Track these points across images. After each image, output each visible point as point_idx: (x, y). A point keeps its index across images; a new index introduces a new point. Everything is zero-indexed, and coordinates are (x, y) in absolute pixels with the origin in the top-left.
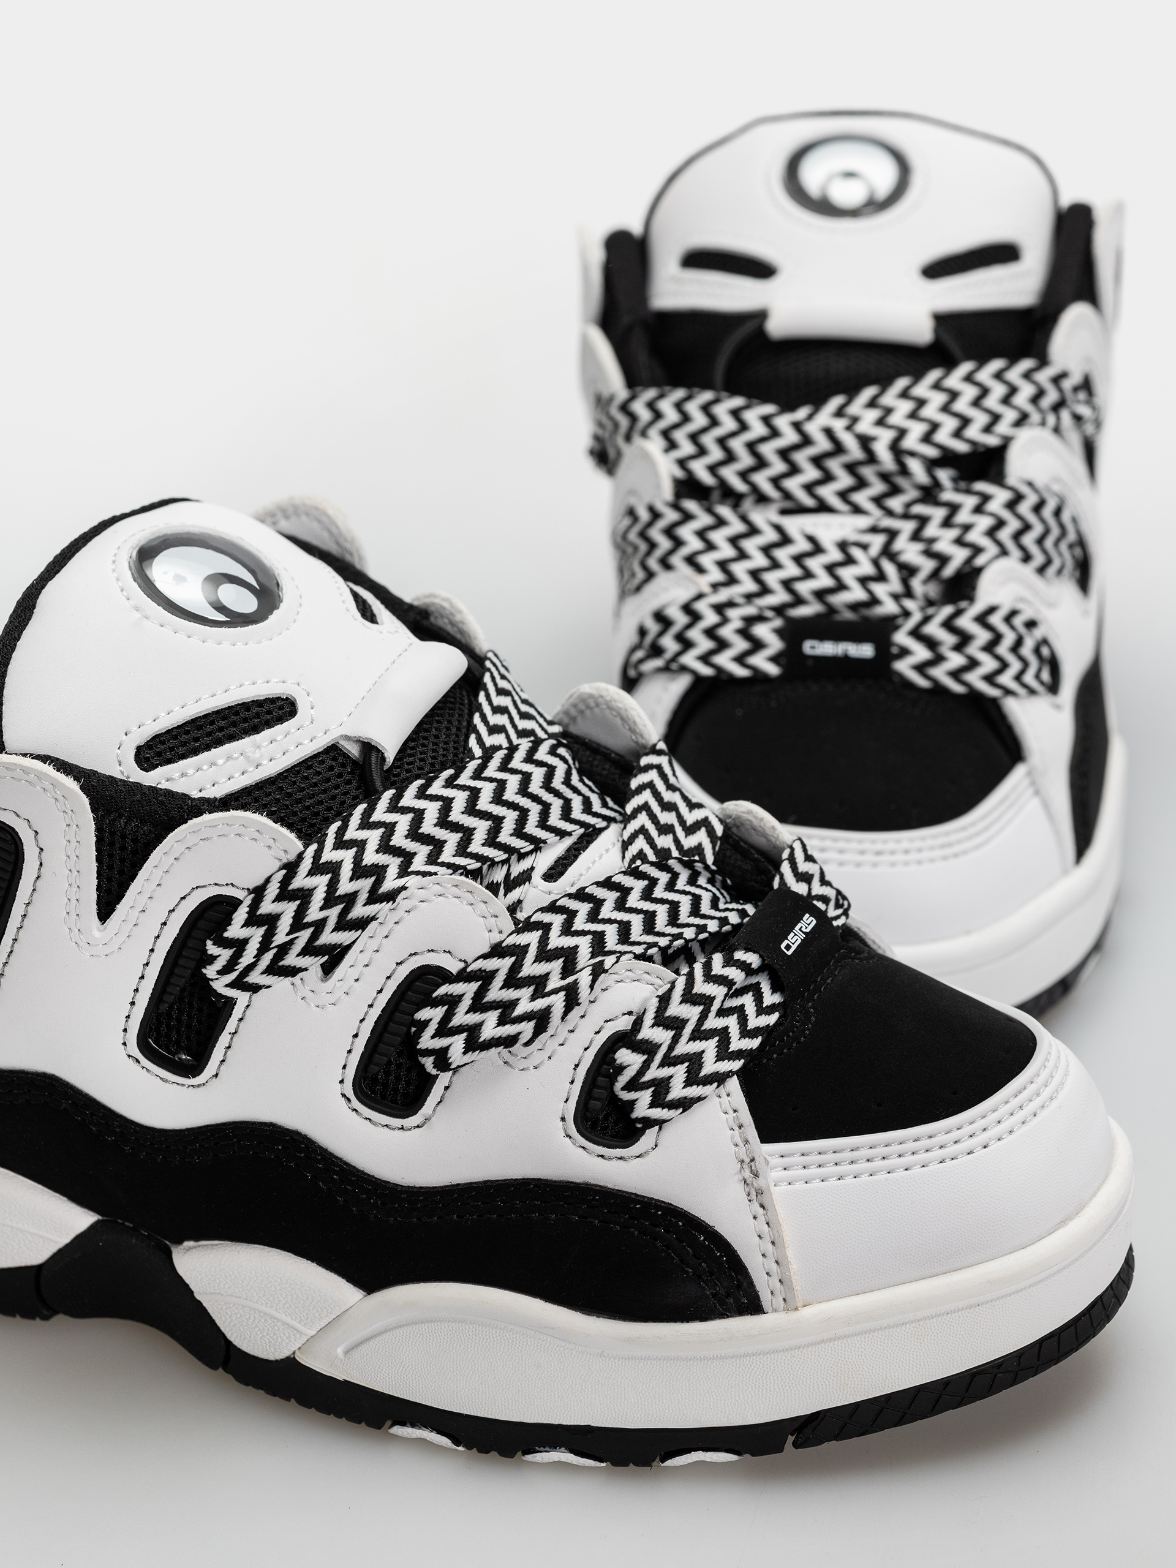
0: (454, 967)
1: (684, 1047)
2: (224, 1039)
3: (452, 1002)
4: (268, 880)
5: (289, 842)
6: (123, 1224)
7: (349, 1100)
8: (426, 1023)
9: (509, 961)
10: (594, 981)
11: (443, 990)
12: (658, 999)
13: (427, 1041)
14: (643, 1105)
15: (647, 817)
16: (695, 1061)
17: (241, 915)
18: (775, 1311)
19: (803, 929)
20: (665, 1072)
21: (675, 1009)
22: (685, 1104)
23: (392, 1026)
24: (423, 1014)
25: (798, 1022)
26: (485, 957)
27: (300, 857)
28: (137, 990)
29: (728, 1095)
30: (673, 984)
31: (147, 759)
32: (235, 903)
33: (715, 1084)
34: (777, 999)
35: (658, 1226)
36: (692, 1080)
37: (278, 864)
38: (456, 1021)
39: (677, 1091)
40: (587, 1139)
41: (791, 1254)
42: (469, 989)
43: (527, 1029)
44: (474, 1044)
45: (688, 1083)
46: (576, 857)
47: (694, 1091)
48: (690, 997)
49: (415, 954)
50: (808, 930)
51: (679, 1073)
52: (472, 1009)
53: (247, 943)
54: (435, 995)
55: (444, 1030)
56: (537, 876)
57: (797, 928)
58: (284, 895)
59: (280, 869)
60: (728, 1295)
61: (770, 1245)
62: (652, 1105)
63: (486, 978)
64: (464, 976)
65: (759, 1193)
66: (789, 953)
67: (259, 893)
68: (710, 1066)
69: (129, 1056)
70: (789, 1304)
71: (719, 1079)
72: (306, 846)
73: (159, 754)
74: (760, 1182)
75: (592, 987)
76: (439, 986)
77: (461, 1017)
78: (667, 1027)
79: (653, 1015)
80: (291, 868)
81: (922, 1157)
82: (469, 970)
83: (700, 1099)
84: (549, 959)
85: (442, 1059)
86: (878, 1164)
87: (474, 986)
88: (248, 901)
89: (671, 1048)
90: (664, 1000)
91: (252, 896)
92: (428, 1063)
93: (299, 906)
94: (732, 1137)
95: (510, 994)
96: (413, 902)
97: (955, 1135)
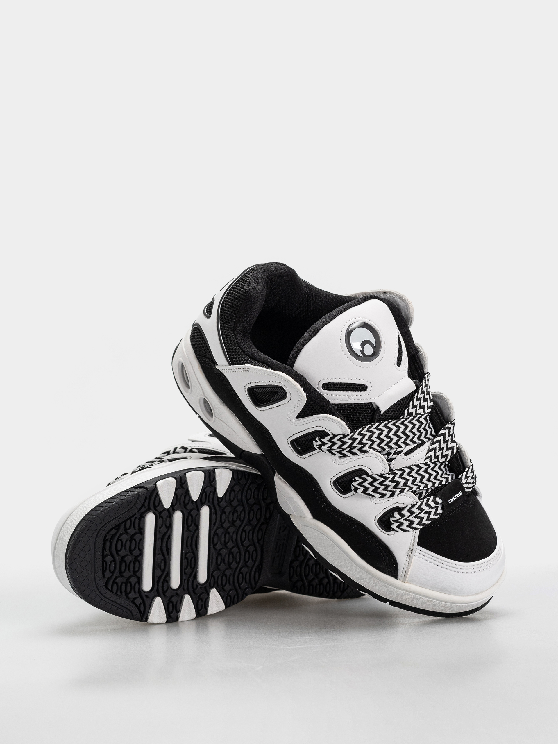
0: (370, 473)
1: (411, 518)
2: (310, 454)
3: (365, 480)
4: (338, 435)
5: (348, 430)
6: (268, 460)
7: (331, 483)
8: (357, 481)
9: (383, 479)
10: (399, 494)
11: (364, 476)
12: (411, 505)
13: (355, 484)
14: (394, 525)
15: (438, 445)
16: (412, 522)
17: (328, 438)
18: (400, 580)
19: (457, 496)
20: (404, 521)
21: (414, 509)
22: (404, 530)
23: (349, 476)
24: (357, 478)
25: (442, 520)
26: (378, 475)
27: (348, 435)
28: (296, 434)
29: (415, 533)
30: (417, 503)
31: (325, 387)
32: (328, 435)
33: (414, 530)
34: (441, 512)
35: (384, 550)
36: (409, 526)
37: (342, 433)
38: (363, 484)
39: (404, 527)
40: (378, 524)
41: (409, 572)
42: (371, 480)
43: (379, 496)
44: (365, 492)
45: (408, 526)
46: (415, 450)
47: (408, 529)
48: (419, 508)
49: (363, 466)
50: (458, 497)
51: (407, 523)
52: (369, 484)
53: (326, 444)
54: (362, 476)
55: (360, 484)
56: (402, 453)
57: (456, 496)
58: (340, 440)
59: (342, 435)
60: (391, 572)
61: (406, 568)
62: (396, 527)
63: (376, 480)
64: (371, 476)
65: (410, 556)
66: (450, 503)
67: (335, 436)
68: (415, 525)
69: (287, 442)
70: (404, 581)
71: (415, 529)
72: (351, 433)
73: (328, 387)
74: (411, 555)
75: (398, 495)
76: (365, 475)
77: (365, 484)
78: (410, 513)
79: (408, 509)
80: (345, 436)
81: (451, 568)
82: (373, 476)
83: (408, 531)
84: (392, 482)
85: (356, 490)
86: (440, 564)
87: (372, 480)
88: (332, 436)
89: (408, 517)
90: (413, 506)
91: (333, 436)
92: (353, 488)
93: (342, 444)
94: (411, 542)
95: (379, 486)
96: (368, 455)
97: (462, 567)
